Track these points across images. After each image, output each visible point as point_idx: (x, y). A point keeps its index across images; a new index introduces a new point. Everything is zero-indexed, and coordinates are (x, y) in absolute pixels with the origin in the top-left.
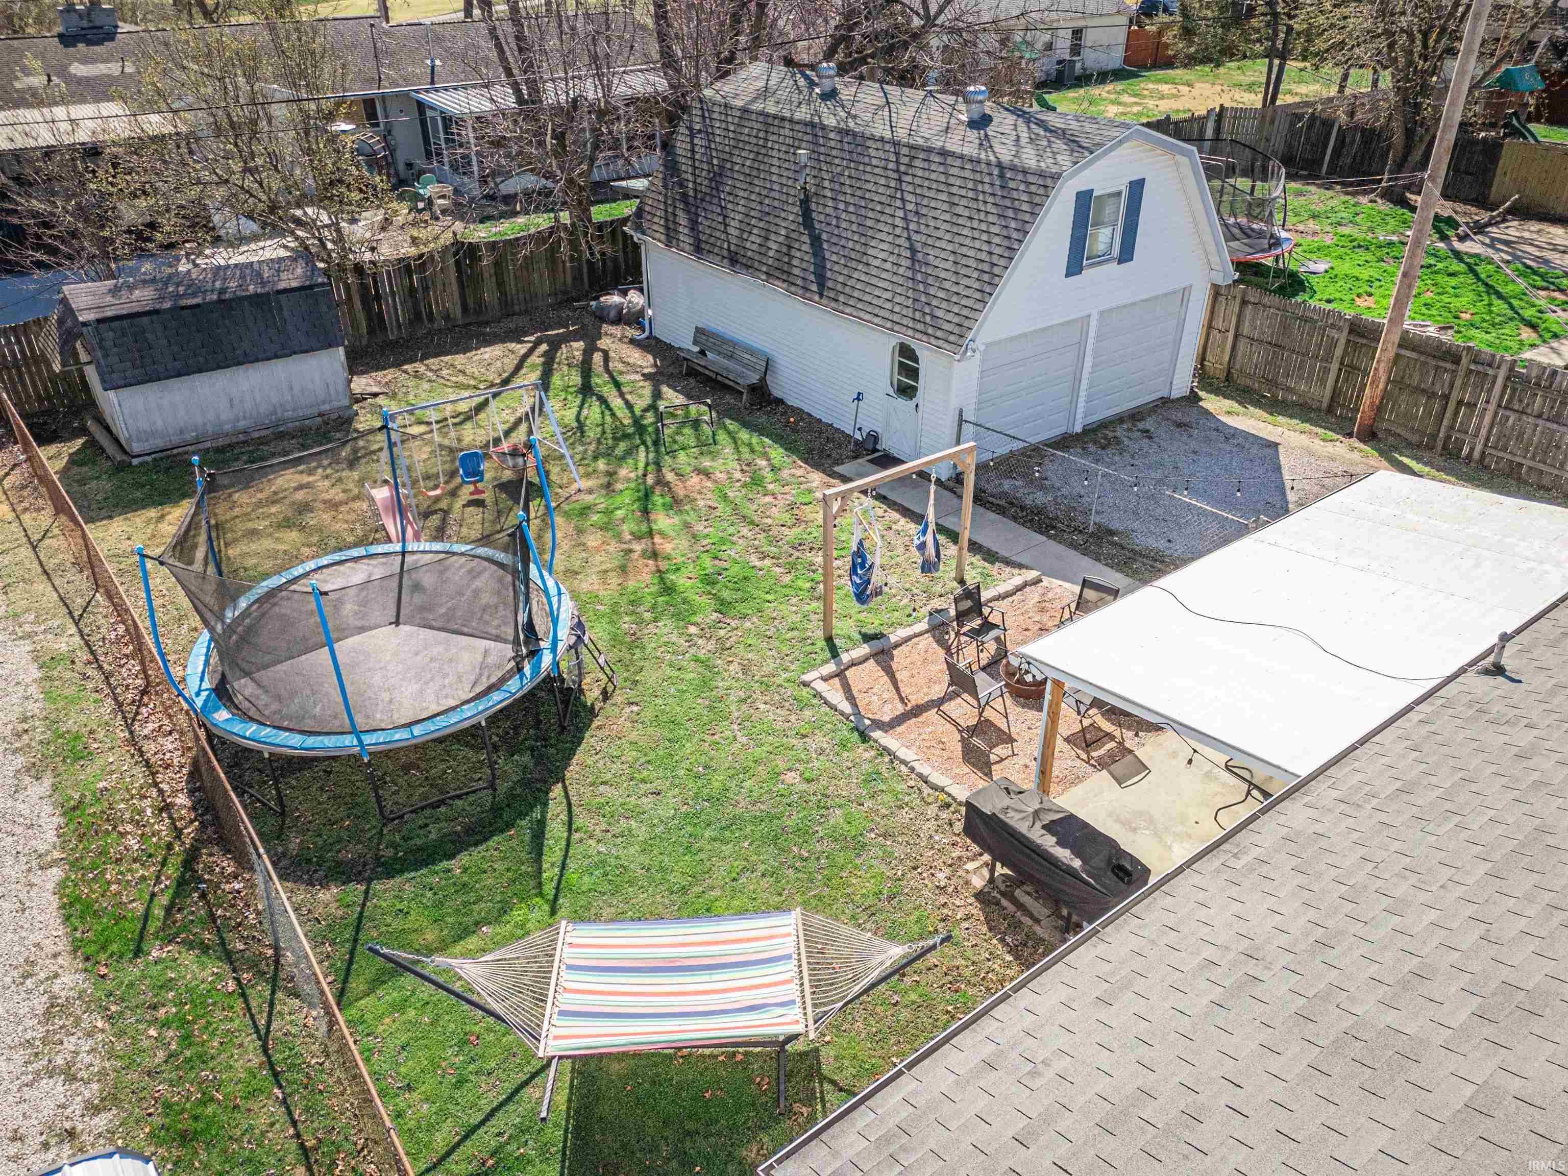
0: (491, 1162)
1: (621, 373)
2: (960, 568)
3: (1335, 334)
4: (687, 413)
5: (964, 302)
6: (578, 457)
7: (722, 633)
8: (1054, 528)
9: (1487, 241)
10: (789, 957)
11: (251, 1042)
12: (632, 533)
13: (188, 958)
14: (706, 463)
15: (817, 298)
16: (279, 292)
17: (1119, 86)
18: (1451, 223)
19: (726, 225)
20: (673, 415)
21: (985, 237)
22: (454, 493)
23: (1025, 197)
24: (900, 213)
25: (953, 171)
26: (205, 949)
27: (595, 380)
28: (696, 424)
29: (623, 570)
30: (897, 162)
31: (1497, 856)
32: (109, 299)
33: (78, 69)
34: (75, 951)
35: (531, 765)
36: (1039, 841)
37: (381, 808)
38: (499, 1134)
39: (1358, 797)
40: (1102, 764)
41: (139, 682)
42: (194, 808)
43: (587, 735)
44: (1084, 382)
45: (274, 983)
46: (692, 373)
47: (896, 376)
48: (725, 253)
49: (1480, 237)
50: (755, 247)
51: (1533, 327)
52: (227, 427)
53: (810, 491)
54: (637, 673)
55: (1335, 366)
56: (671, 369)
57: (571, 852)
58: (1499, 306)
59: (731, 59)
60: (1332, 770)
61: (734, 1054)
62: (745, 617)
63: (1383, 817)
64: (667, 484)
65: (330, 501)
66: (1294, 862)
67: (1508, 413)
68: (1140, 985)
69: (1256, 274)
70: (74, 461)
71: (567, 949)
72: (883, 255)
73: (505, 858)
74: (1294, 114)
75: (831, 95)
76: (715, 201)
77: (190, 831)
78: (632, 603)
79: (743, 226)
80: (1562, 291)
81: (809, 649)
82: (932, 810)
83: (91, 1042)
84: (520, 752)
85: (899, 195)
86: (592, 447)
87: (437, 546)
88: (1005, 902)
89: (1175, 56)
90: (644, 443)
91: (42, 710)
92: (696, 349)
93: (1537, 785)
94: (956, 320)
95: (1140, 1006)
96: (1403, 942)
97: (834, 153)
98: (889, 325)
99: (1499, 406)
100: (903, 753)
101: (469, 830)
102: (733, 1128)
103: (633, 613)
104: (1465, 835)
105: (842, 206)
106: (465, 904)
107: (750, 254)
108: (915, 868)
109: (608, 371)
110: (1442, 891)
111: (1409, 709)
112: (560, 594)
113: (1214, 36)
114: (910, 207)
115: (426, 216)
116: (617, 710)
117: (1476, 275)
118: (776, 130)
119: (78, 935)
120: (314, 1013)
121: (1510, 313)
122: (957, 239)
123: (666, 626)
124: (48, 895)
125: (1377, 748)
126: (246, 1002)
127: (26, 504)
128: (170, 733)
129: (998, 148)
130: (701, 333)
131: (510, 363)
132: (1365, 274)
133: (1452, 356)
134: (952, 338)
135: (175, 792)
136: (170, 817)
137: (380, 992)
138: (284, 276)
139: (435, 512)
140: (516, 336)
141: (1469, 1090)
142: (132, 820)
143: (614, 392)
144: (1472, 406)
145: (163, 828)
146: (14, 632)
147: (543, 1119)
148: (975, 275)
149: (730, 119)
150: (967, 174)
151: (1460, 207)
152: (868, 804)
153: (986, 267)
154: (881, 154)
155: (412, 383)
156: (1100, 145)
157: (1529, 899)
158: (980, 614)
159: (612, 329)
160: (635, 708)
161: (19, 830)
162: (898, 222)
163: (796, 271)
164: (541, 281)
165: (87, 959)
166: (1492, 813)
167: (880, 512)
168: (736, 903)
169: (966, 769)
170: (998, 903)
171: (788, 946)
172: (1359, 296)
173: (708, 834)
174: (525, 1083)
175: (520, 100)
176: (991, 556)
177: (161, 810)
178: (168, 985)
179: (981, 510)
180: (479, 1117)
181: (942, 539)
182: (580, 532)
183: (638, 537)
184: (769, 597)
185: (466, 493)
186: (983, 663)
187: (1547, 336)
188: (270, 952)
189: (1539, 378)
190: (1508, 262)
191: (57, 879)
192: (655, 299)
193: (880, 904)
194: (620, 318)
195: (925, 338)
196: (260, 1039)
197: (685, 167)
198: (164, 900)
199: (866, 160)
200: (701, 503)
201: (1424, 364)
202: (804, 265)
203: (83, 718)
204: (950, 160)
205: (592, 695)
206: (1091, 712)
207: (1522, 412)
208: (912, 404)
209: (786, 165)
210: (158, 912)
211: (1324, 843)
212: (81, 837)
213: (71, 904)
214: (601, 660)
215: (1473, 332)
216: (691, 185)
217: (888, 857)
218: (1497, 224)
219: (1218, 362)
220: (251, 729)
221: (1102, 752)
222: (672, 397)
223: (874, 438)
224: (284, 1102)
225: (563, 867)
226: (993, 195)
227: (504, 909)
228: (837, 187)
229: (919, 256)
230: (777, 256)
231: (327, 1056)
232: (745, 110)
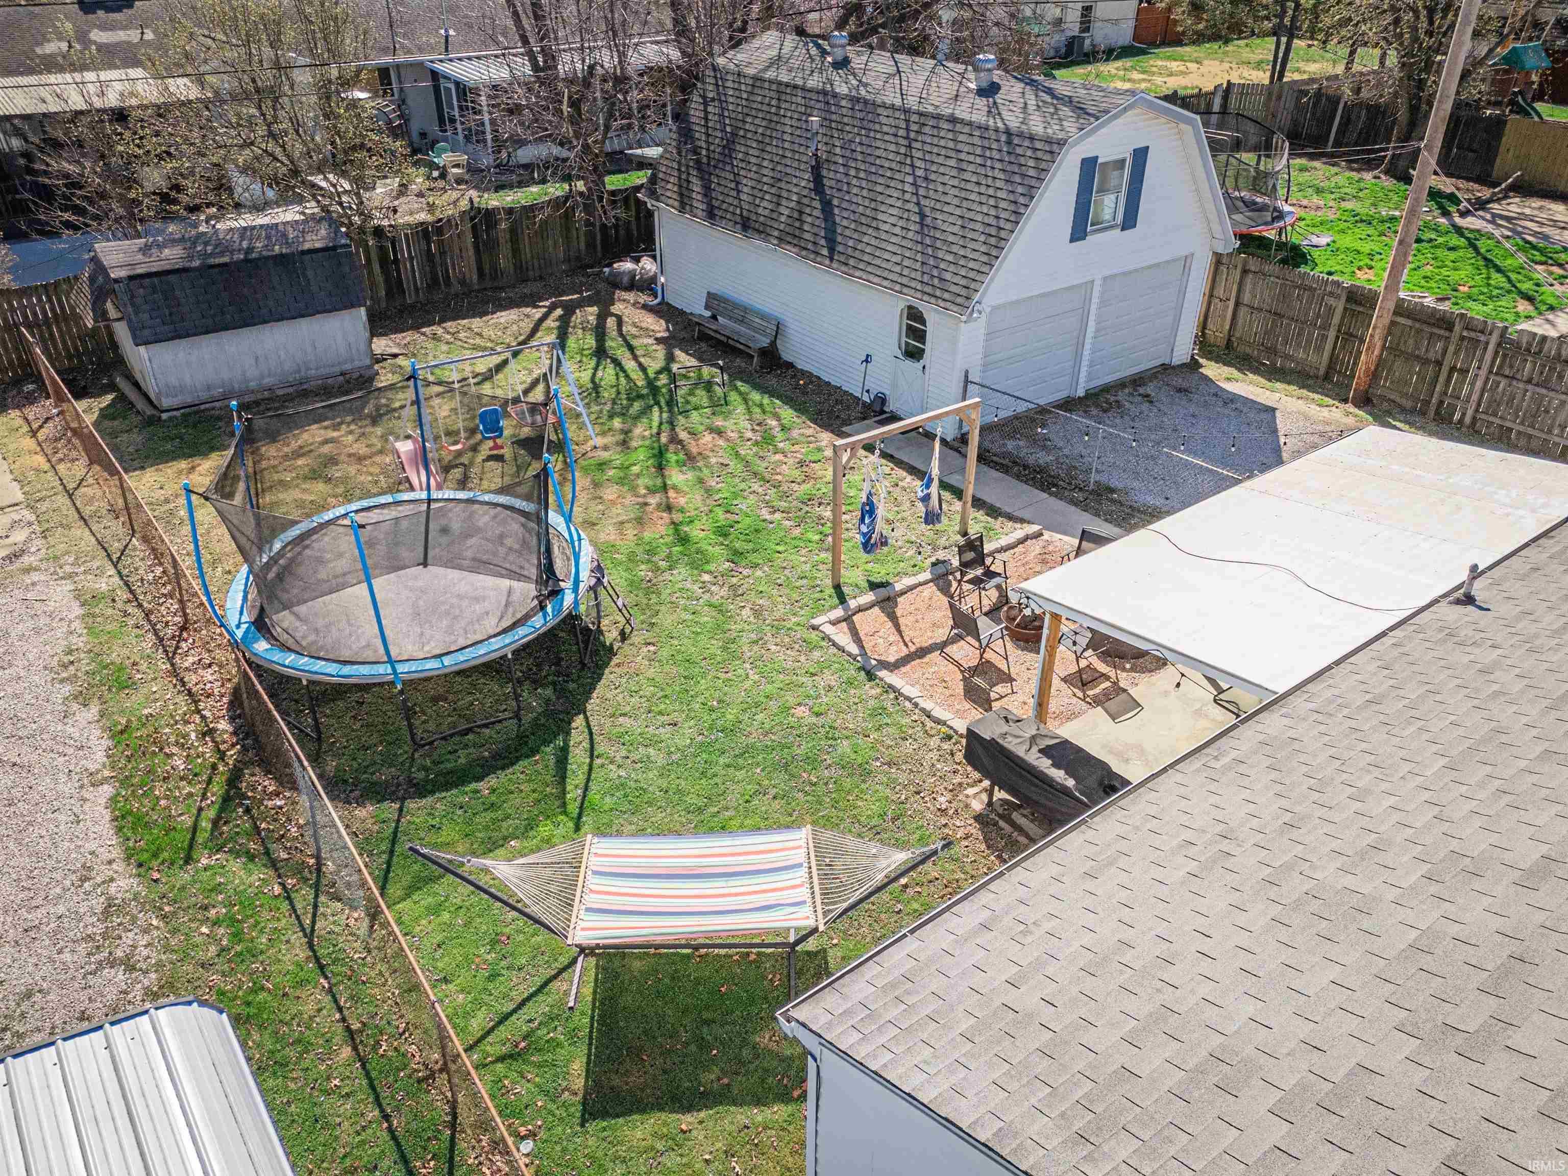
0: (523, 1044)
1: (635, 337)
2: (964, 522)
3: (1332, 301)
4: (700, 377)
5: (971, 265)
6: (593, 416)
7: (734, 580)
8: (1055, 485)
9: (1488, 217)
10: (801, 865)
11: (297, 938)
12: (647, 488)
13: (235, 865)
14: (719, 422)
15: (827, 262)
16: (303, 253)
17: (1128, 62)
18: (1453, 198)
19: (739, 192)
20: (685, 377)
21: (992, 202)
22: (474, 449)
23: (1031, 163)
24: (910, 179)
25: (961, 138)
26: (251, 858)
27: (609, 343)
28: (709, 386)
29: (640, 521)
30: (908, 129)
31: (1454, 753)
32: (140, 256)
33: (98, 36)
34: (128, 858)
35: (554, 698)
36: (1035, 763)
37: (413, 735)
38: (530, 1021)
39: (1331, 708)
40: (1097, 702)
41: (178, 619)
42: (235, 733)
43: (607, 671)
44: (1087, 346)
45: (317, 887)
46: (704, 337)
47: (904, 339)
48: (738, 219)
49: (1481, 213)
50: (766, 212)
51: (1530, 299)
52: (253, 384)
53: (819, 449)
54: (652, 616)
55: (1332, 334)
56: (683, 334)
57: (593, 776)
58: (1497, 279)
59: (743, 30)
60: (1309, 686)
61: (748, 954)
62: (756, 566)
63: (1353, 723)
64: (680, 442)
65: (353, 455)
66: (1270, 761)
67: (1498, 378)
68: (1123, 862)
69: (1259, 247)
70: (105, 414)
71: (592, 858)
72: (892, 220)
73: (529, 781)
74: (1299, 89)
75: (843, 64)
76: (728, 168)
77: (232, 754)
78: (648, 552)
79: (756, 192)
80: (1560, 265)
81: (817, 595)
82: (934, 742)
83: (146, 937)
84: (543, 686)
85: (908, 161)
86: (608, 407)
87: (462, 495)
88: (1002, 823)
89: (1183, 33)
90: (657, 403)
91: (86, 643)
92: (708, 314)
93: (1496, 694)
94: (963, 282)
95: (1123, 878)
96: (1365, 822)
97: (846, 120)
98: (898, 287)
99: (1490, 372)
100: (908, 690)
101: (496, 756)
102: (748, 1019)
103: (649, 561)
104: (1426, 736)
105: (852, 172)
106: (494, 821)
107: (762, 219)
108: (918, 793)
109: (621, 334)
110: (1402, 782)
111: (1383, 634)
112: (580, 540)
113: (1223, 13)
114: (920, 173)
115: (441, 184)
116: (635, 650)
117: (1476, 249)
118: (788, 98)
119: (131, 844)
120: (356, 915)
121: (1508, 286)
122: (965, 204)
123: (682, 572)
124: (101, 809)
125: (1350, 667)
126: (292, 904)
127: (60, 455)
128: (210, 666)
129: (1005, 114)
130: (713, 300)
131: (527, 326)
132: (1366, 247)
133: (1445, 322)
134: (959, 300)
135: (216, 719)
136: (213, 741)
137: (415, 897)
138: (308, 237)
139: (456, 466)
140: (531, 301)
141: (1414, 934)
142: (177, 743)
143: (628, 355)
144: (1464, 372)
145: (207, 750)
146: (55, 573)
147: (571, 1008)
148: (982, 238)
149: (743, 87)
150: (976, 141)
151: (1462, 184)
152: (874, 735)
153: (993, 231)
154: (891, 121)
155: (430, 345)
156: (1106, 112)
157: (1481, 785)
158: (983, 563)
159: (625, 295)
160: (652, 648)
161: (71, 751)
162: (908, 188)
163: (807, 236)
164: (555, 248)
165: (140, 865)
166: (1453, 718)
167: (887, 470)
168: (748, 822)
169: (967, 705)
170: (996, 824)
171: (800, 856)
172: (1359, 269)
173: (722, 761)
174: (555, 977)
175: (535, 67)
176: (994, 512)
177: (204, 735)
178: (217, 889)
179: (986, 468)
180: (512, 1006)
181: (946, 495)
182: (596, 485)
183: (652, 491)
184: (780, 548)
185: (486, 449)
186: (985, 609)
187: (1544, 308)
188: (312, 861)
189: (1530, 344)
190: (1508, 237)
191: (108, 796)
192: (667, 267)
193: (885, 825)
194: (634, 284)
195: (933, 300)
196: (305, 936)
197: (699, 133)
198: (212, 813)
199: (877, 127)
200: (713, 460)
201: (1419, 331)
202: (815, 230)
203: (125, 651)
204: (958, 127)
205: (611, 636)
206: (1086, 654)
207: (1513, 378)
208: (919, 365)
209: (798, 132)
210: (205, 824)
211: (1296, 745)
212: (129, 759)
213: (123, 817)
214: (620, 603)
215: (1470, 304)
216: (704, 152)
217: (892, 784)
218: (1498, 200)
219: (1218, 332)
220: (290, 659)
221: (1097, 691)
222: (684, 360)
223: (882, 400)
224: (330, 991)
225: (586, 789)
226: (1000, 161)
227: (531, 825)
228: (848, 154)
229: (928, 221)
230: (789, 221)
231: (369, 952)
232: (755, 78)
